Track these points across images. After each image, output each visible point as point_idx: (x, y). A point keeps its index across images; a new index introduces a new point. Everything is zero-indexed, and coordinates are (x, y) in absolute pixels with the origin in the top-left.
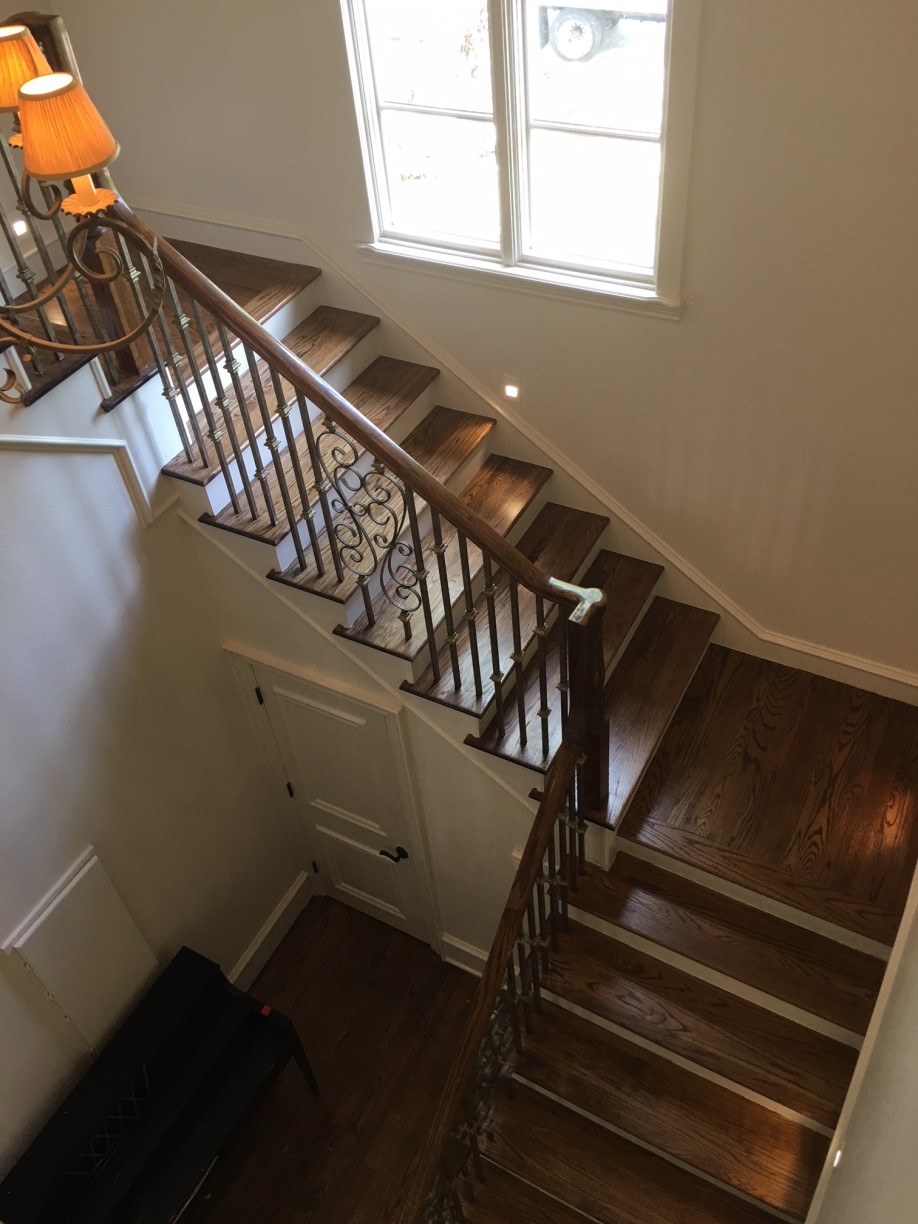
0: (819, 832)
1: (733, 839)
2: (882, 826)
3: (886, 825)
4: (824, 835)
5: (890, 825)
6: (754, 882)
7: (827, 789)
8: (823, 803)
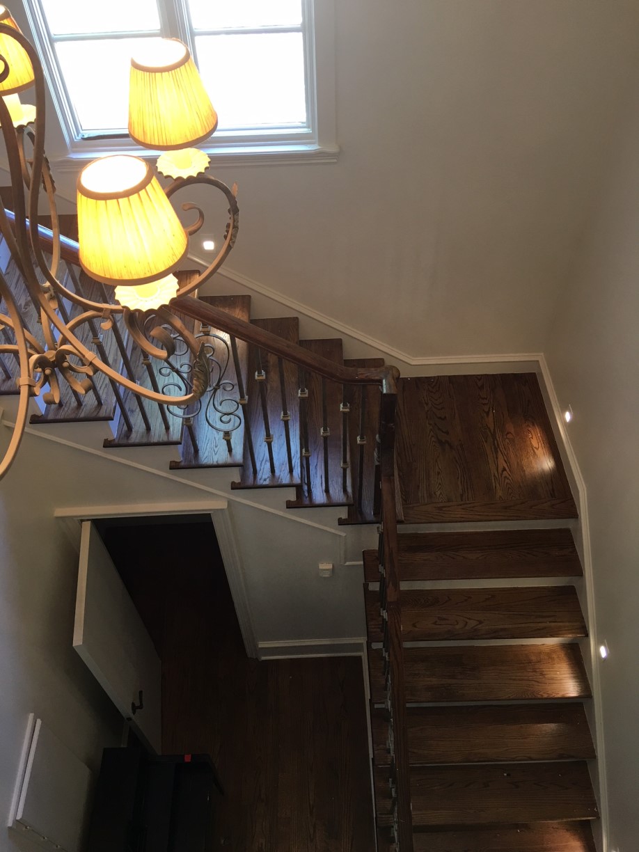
0: (504, 469)
1: (462, 496)
2: (534, 451)
3: (535, 450)
4: (508, 470)
5: (537, 449)
6: (488, 516)
7: (494, 442)
8: (496, 452)
